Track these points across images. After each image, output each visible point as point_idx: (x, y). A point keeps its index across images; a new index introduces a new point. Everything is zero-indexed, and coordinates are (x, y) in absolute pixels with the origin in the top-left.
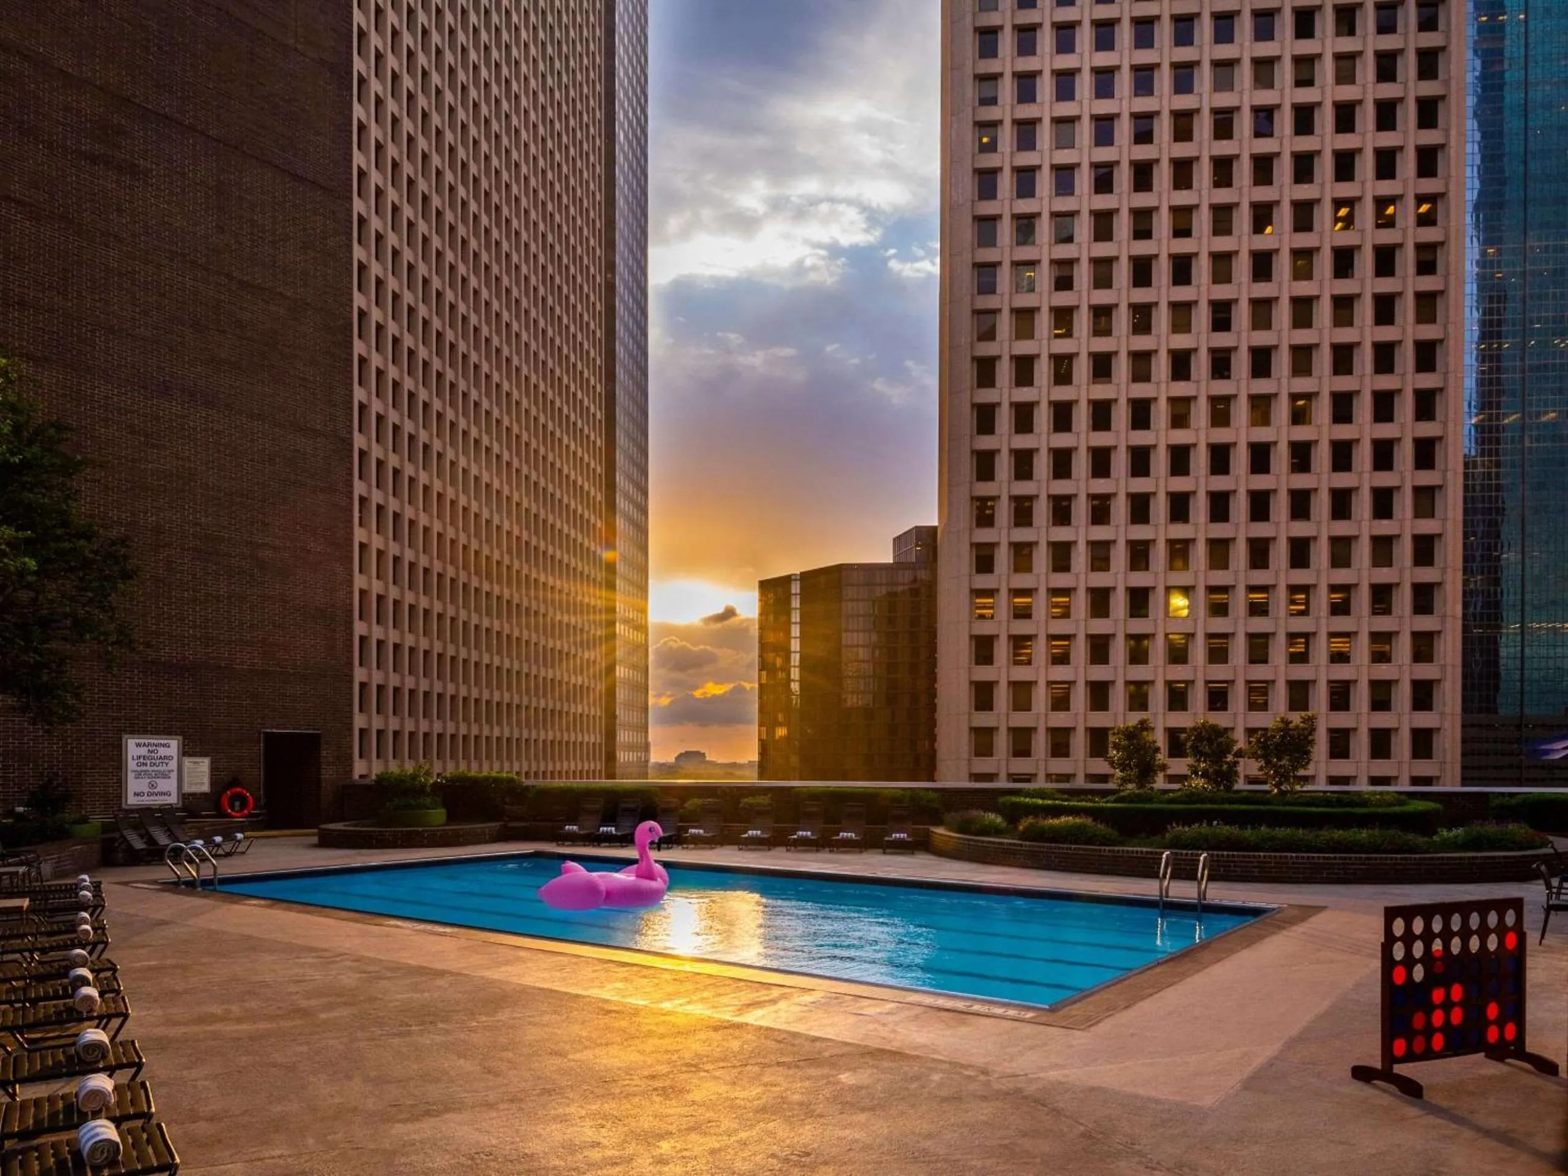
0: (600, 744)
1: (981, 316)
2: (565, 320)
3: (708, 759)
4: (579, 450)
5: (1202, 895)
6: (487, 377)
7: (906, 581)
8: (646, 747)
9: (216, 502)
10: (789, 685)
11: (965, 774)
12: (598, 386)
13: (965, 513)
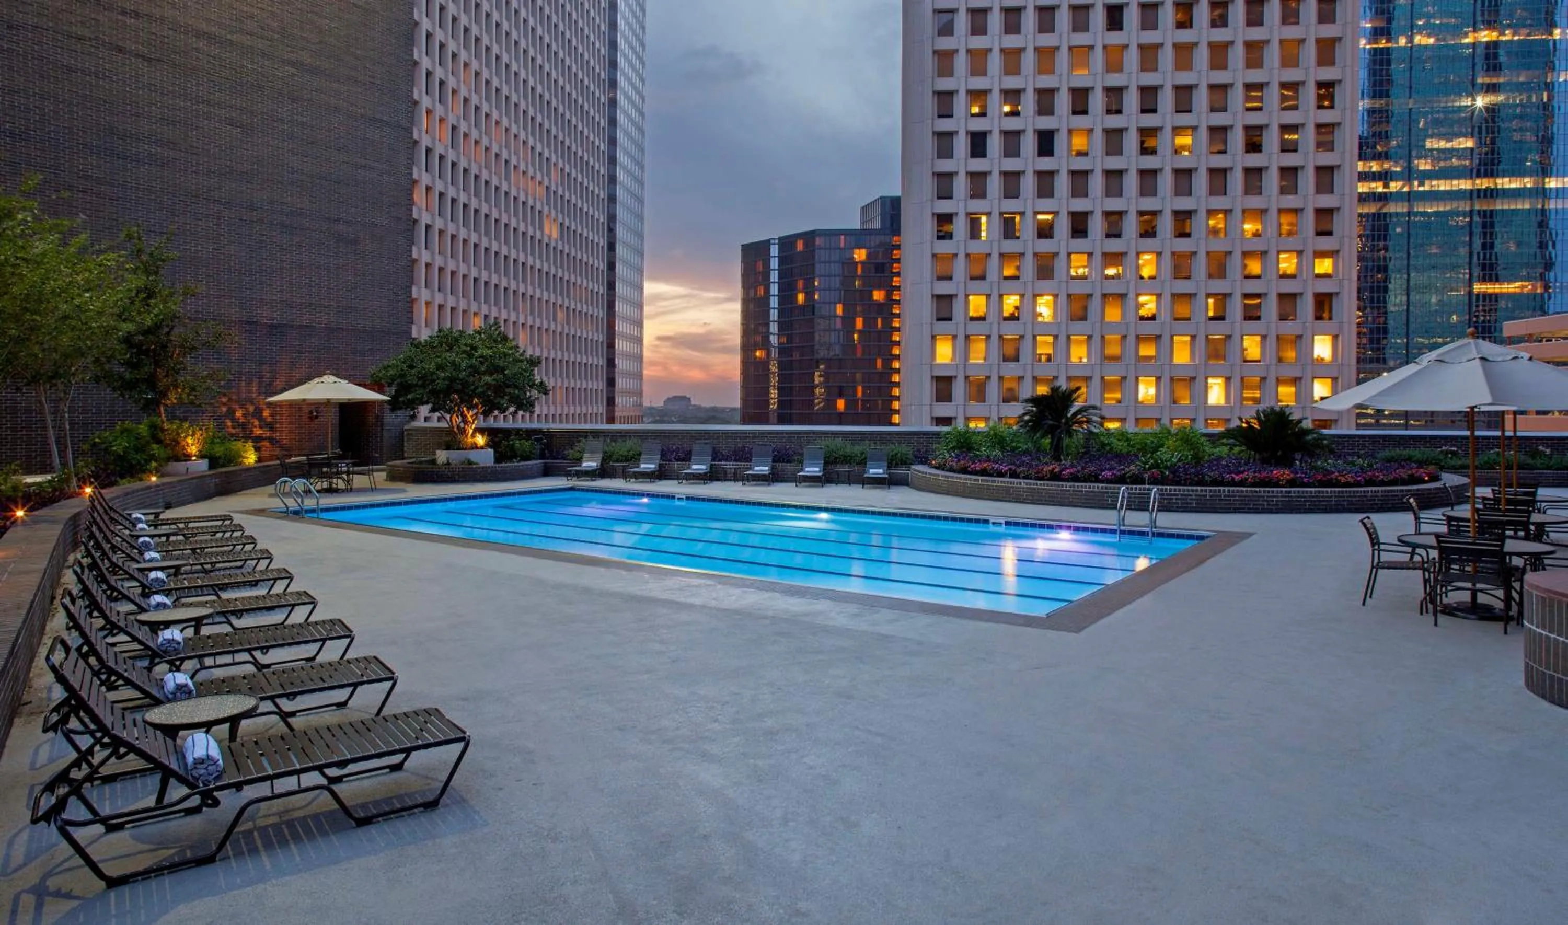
0: (602, 390)
1: (941, 15)
2: (574, 16)
3: (693, 403)
4: (586, 130)
5: (1153, 523)
6: (507, 66)
7: (873, 244)
8: (640, 394)
9: (299, 183)
10: (768, 337)
11: (926, 418)
12: (603, 73)
13: (928, 186)
